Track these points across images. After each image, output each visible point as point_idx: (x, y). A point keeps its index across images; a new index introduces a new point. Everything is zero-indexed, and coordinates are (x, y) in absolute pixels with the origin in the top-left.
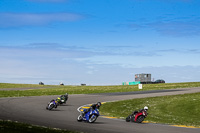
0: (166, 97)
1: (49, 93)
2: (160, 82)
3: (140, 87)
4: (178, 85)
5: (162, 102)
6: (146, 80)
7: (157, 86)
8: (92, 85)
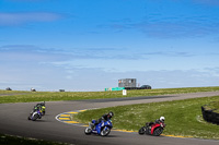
0: (152, 104)
1: (24, 100)
2: (145, 87)
3: (125, 93)
4: (165, 91)
5: (148, 109)
6: (130, 86)
7: (142, 92)
8: (72, 91)
